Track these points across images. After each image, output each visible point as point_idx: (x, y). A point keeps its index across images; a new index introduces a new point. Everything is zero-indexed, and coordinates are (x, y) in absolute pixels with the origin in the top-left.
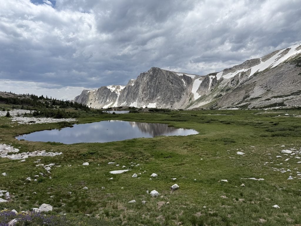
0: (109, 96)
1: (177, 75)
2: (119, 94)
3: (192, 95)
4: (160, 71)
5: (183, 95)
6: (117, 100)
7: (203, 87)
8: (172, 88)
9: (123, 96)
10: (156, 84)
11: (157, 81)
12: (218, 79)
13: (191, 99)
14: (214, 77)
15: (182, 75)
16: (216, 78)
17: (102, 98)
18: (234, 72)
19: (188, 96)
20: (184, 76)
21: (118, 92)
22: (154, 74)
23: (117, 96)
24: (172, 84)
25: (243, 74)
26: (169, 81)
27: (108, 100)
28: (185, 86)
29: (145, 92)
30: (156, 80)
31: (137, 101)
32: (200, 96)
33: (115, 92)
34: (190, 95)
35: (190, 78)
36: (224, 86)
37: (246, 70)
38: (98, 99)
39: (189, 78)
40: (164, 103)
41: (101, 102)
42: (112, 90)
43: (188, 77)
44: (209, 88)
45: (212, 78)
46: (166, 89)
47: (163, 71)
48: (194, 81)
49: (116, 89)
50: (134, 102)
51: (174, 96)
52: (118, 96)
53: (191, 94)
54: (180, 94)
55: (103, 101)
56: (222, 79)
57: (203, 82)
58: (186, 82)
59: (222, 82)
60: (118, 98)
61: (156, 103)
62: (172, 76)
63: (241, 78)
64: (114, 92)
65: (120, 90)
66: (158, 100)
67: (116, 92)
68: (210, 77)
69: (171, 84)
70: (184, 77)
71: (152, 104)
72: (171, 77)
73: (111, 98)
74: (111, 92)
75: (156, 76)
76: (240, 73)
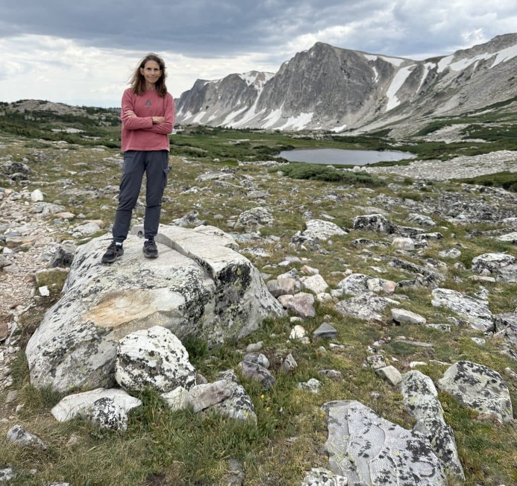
0: (242, 94)
1: (365, 60)
2: (262, 89)
3: (385, 101)
4: (329, 50)
5: (368, 99)
6: (256, 102)
7: (409, 84)
8: (347, 84)
9: (267, 94)
10: (319, 77)
11: (322, 71)
12: (440, 70)
13: (379, 109)
14: (433, 66)
15: (375, 58)
16: (437, 67)
17: (229, 97)
18: (471, 58)
19: (377, 102)
20: (379, 59)
21: (259, 87)
22: (317, 56)
23: (256, 95)
24: (348, 78)
25: (482, 63)
26: (343, 71)
27: (239, 102)
28: (377, 81)
29: (296, 92)
30: (320, 67)
31: (281, 107)
32: (399, 103)
33: (254, 86)
34: (381, 100)
35: (390, 65)
36: (445, 86)
37: (490, 56)
38: (221, 98)
39: (388, 66)
40: (326, 114)
41: (226, 106)
42: (249, 82)
43: (386, 63)
44: (419, 87)
45: (429, 68)
46: (333, 88)
47: (336, 50)
48: (397, 71)
49: (257, 79)
50: (277, 110)
51: (348, 102)
52: (259, 94)
53: (384, 97)
54: (361, 98)
55: (229, 103)
56: (447, 71)
57: (411, 74)
58: (379, 75)
59: (445, 78)
60: (258, 98)
61: (312, 114)
62: (351, 60)
63: (475, 72)
64: (252, 86)
65: (265, 82)
66: (317, 107)
67: (256, 87)
68: (426, 65)
69: (346, 78)
70: (379, 63)
71: (306, 114)
72: (349, 64)
73: (246, 99)
74: (246, 85)
75: (320, 60)
76: (478, 62)
